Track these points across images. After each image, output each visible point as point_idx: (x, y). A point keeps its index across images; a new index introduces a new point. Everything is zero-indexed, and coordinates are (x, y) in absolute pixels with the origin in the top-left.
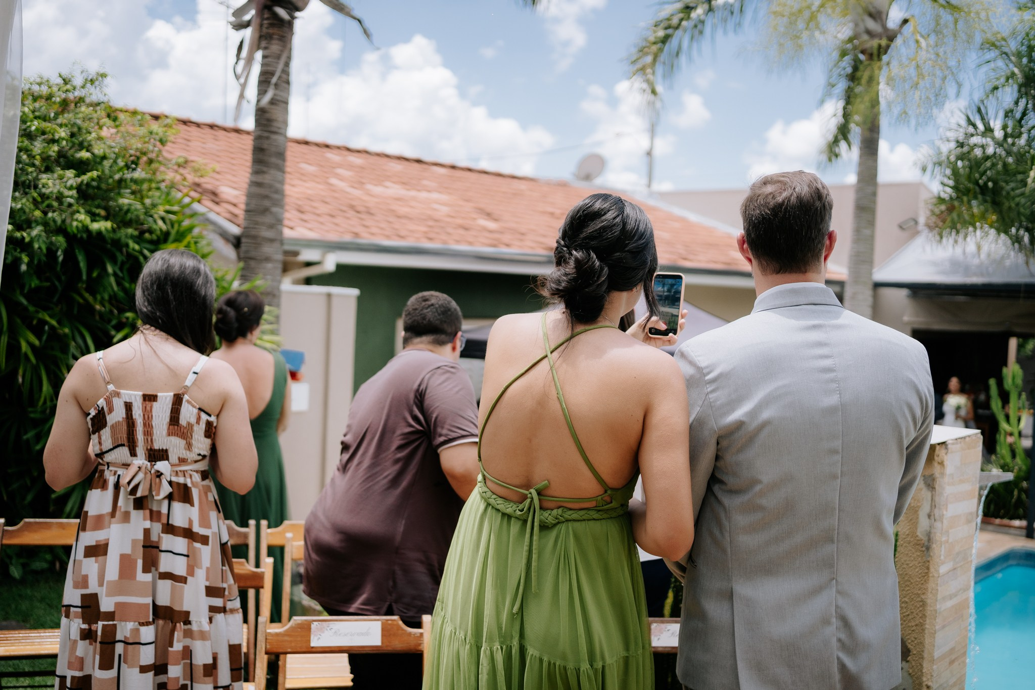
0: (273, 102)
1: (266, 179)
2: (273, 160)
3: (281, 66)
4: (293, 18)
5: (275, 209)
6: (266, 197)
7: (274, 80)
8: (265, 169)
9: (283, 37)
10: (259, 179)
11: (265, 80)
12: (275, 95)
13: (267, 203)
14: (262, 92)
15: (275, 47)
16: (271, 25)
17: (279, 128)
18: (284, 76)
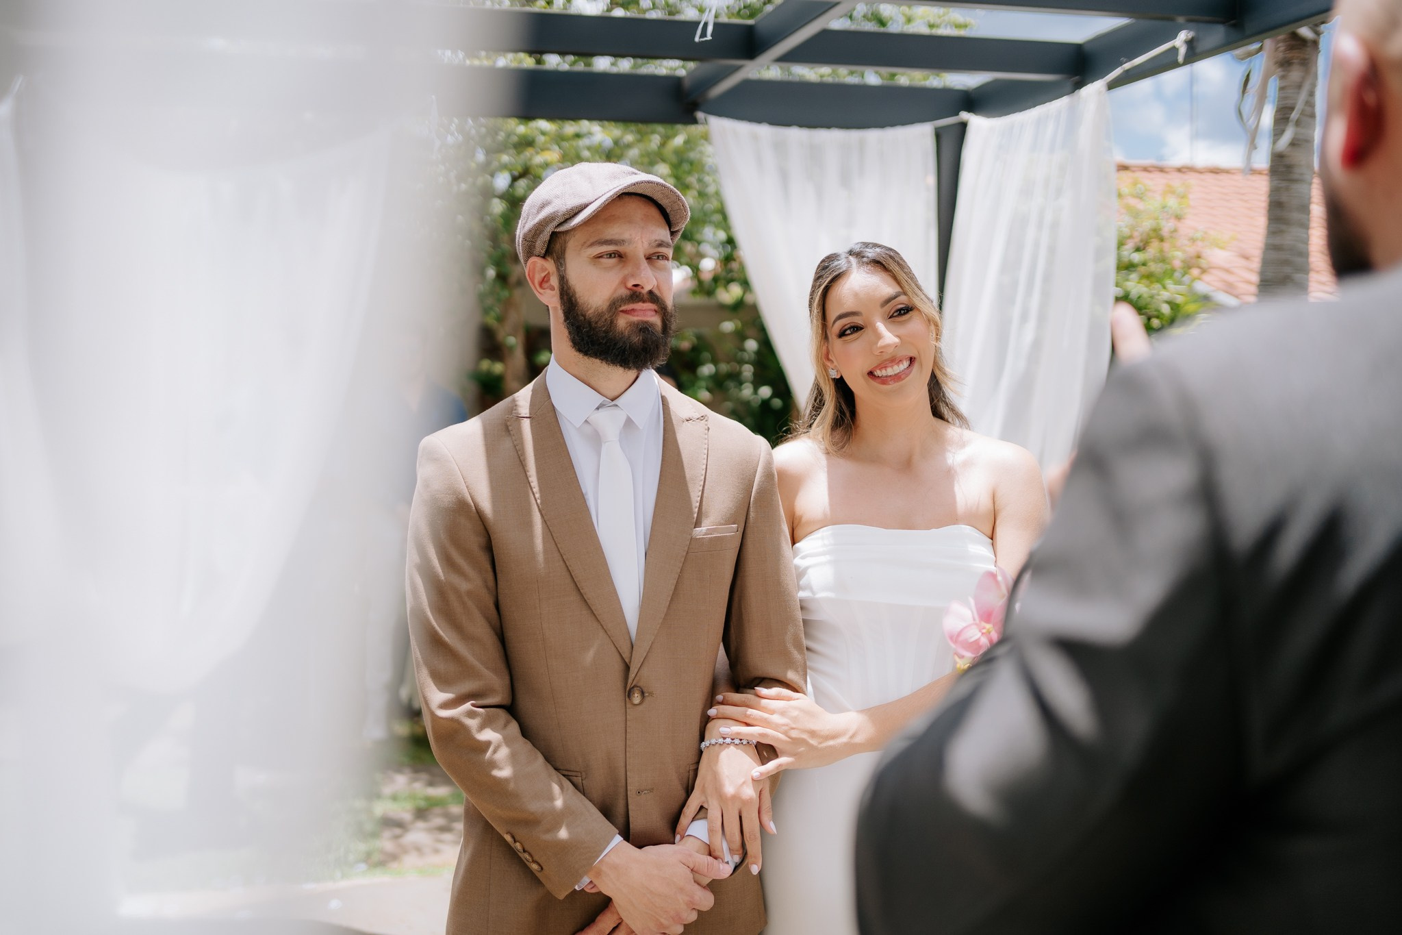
0: (1294, 144)
1: (1287, 240)
2: (1295, 216)
3: (1303, 96)
4: (1318, 34)
5: (1298, 276)
6: (1286, 262)
7: (1294, 115)
8: (1284, 227)
9: (1305, 59)
10: (1277, 241)
11: (1283, 117)
12: (1296, 134)
13: (1287, 270)
14: (1278, 132)
15: (1295, 74)
16: (1291, 48)
17: (1302, 174)
18: (1308, 109)
